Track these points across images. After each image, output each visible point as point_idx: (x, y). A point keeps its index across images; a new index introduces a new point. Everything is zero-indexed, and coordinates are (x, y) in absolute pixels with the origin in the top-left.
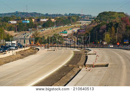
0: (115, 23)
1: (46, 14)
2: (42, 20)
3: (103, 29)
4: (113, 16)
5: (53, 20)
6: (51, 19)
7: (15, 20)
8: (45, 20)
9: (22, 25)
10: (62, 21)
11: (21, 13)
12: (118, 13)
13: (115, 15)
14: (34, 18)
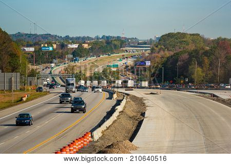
0: (203, 51)
1: (66, 36)
2: (70, 46)
3: (183, 61)
4: (185, 39)
5: (86, 46)
6: (83, 45)
7: (31, 46)
8: (75, 46)
9: (41, 54)
10: (100, 48)
11: (26, 35)
12: (191, 35)
13: (188, 39)
14: (55, 43)
